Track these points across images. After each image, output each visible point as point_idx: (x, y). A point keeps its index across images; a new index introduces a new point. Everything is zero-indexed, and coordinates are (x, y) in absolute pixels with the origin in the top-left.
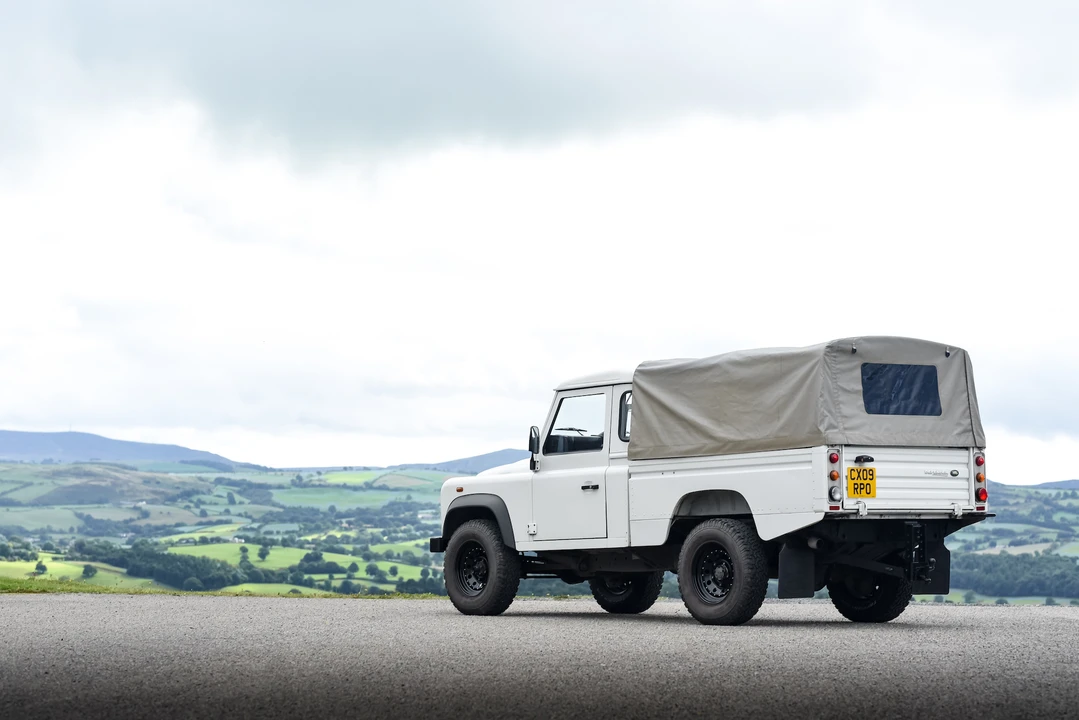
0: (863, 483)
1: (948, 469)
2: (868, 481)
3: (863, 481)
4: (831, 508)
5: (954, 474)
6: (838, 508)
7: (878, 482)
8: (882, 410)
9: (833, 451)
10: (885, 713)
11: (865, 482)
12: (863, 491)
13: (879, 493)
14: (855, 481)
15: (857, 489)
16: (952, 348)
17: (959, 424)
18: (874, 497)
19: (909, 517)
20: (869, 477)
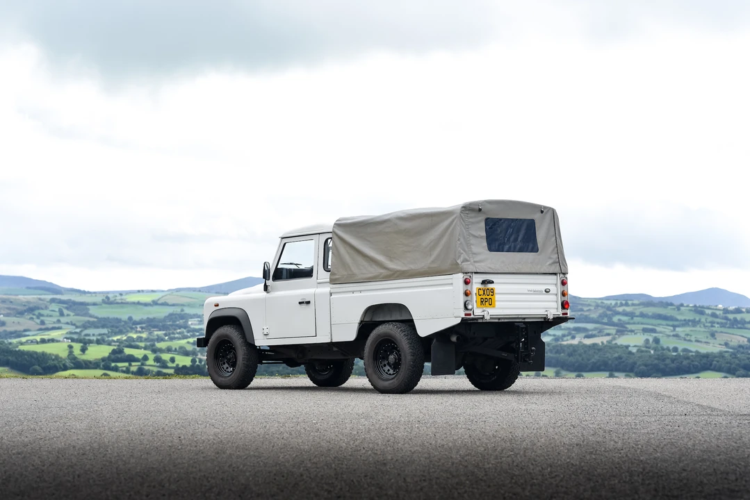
0: (487, 297)
1: (543, 288)
2: (490, 297)
4: (466, 315)
5: (547, 291)
6: (470, 315)
7: (497, 297)
8: (499, 249)
9: (467, 276)
10: (502, 451)
11: (488, 297)
12: (487, 303)
13: (497, 304)
14: (482, 297)
15: (483, 302)
16: (545, 207)
17: (550, 258)
18: (494, 307)
19: (518, 320)
20: (491, 294)
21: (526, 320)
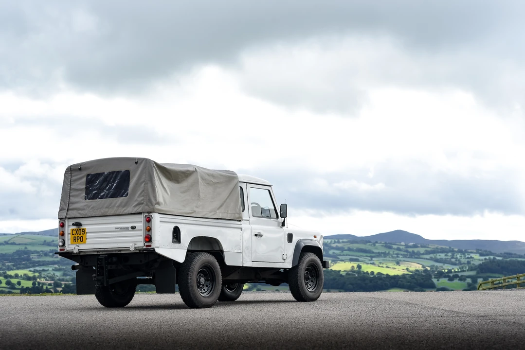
1: (130, 225)
2: (82, 235)
3: (79, 235)
4: (60, 250)
5: (133, 228)
6: (64, 250)
7: (88, 235)
8: (94, 197)
9: (62, 221)
11: (80, 236)
12: (79, 241)
13: (88, 241)
14: (75, 236)
15: (75, 240)
16: (139, 159)
17: (136, 200)
18: (85, 243)
19: (103, 253)
20: (82, 233)
21: (122, 252)
